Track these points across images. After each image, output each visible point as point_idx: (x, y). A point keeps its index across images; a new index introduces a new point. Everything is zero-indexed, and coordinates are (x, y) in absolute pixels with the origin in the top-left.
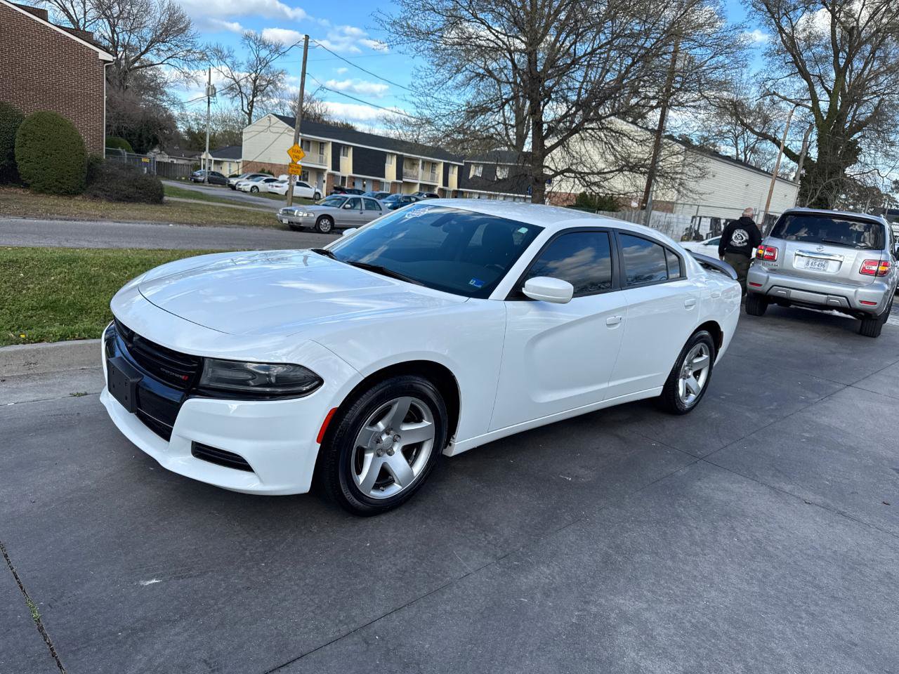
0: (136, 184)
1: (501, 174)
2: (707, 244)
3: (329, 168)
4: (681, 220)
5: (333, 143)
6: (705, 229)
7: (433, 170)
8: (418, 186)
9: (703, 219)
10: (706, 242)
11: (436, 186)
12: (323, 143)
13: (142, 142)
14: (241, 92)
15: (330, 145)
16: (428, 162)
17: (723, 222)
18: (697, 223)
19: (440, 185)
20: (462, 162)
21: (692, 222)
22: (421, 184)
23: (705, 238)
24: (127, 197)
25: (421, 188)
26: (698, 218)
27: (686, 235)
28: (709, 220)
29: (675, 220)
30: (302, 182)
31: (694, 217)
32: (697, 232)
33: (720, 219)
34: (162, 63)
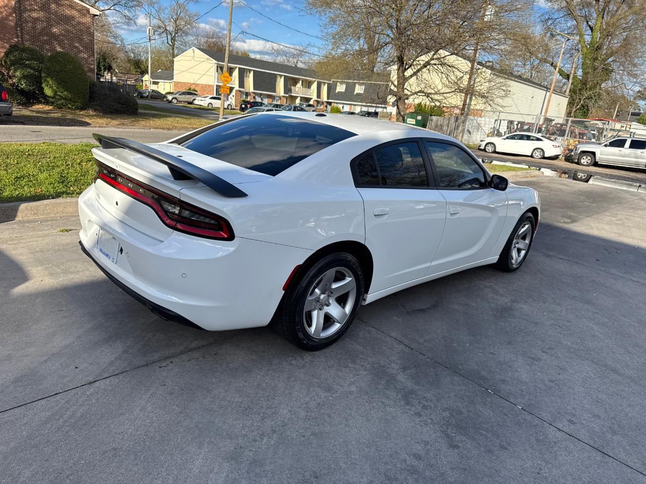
0: (121, 101)
1: (359, 89)
2: (505, 139)
3: (237, 87)
4: (487, 123)
5: (239, 68)
6: (503, 129)
7: (309, 87)
8: (299, 98)
9: (502, 121)
10: (505, 137)
11: (312, 98)
12: (232, 68)
13: (101, 68)
14: (166, 30)
15: (237, 69)
16: (306, 80)
17: (516, 123)
18: (498, 125)
19: (315, 97)
20: (330, 81)
21: (495, 124)
22: (301, 97)
23: (503, 135)
24: (116, 110)
25: (301, 100)
26: (499, 121)
27: (491, 132)
28: (506, 122)
29: (483, 122)
30: (217, 96)
31: (496, 120)
32: (498, 130)
33: (513, 121)
34: (109, 9)
